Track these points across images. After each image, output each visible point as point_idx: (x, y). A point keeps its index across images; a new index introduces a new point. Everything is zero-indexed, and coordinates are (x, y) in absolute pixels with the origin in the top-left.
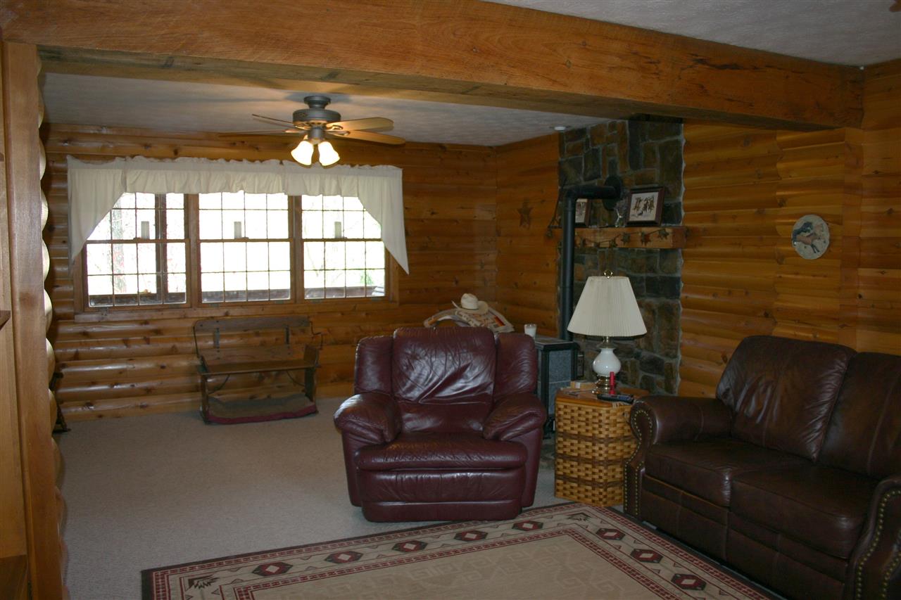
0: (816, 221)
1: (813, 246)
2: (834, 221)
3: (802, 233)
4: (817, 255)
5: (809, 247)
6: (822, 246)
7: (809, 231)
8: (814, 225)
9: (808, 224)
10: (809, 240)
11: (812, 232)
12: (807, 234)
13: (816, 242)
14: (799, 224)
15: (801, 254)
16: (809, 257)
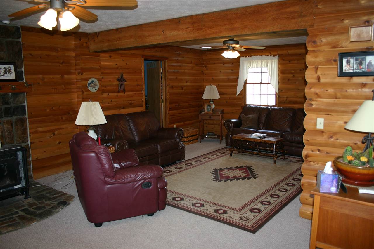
0: (95, 80)
1: (95, 88)
2: (99, 80)
3: (92, 84)
4: (96, 90)
5: (94, 88)
6: (97, 88)
7: (93, 83)
8: (95, 81)
9: (93, 82)
10: (94, 86)
11: (94, 83)
12: (93, 84)
13: (96, 87)
14: (90, 81)
15: (91, 91)
16: (94, 91)
